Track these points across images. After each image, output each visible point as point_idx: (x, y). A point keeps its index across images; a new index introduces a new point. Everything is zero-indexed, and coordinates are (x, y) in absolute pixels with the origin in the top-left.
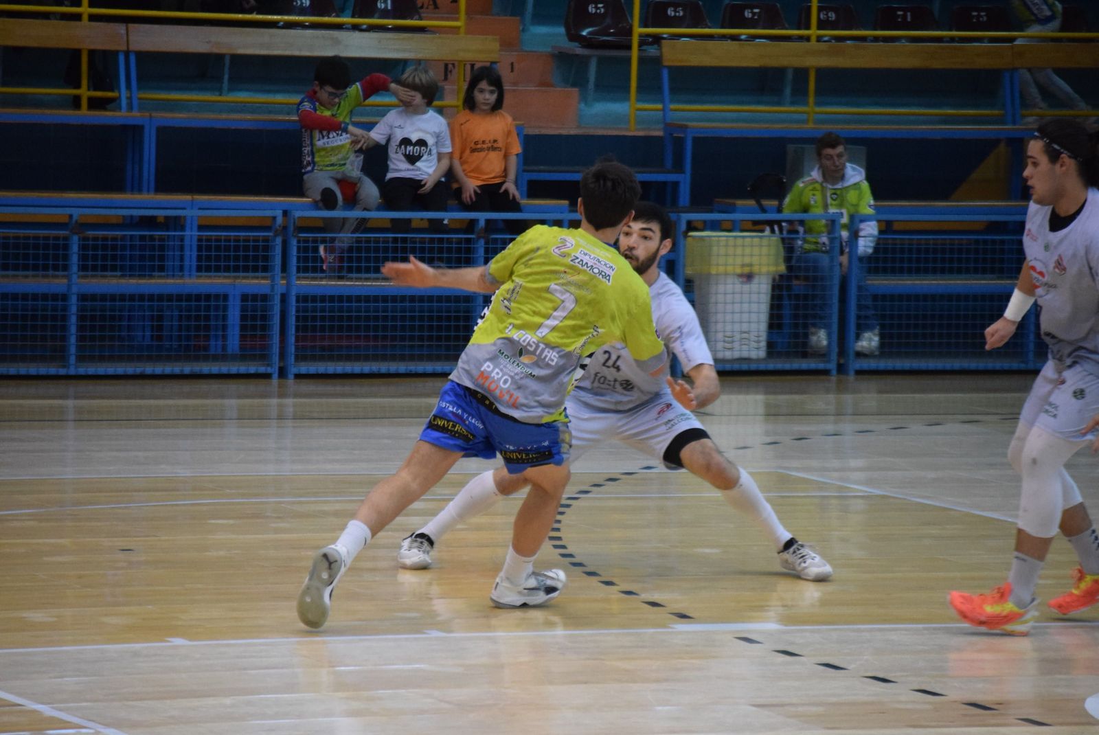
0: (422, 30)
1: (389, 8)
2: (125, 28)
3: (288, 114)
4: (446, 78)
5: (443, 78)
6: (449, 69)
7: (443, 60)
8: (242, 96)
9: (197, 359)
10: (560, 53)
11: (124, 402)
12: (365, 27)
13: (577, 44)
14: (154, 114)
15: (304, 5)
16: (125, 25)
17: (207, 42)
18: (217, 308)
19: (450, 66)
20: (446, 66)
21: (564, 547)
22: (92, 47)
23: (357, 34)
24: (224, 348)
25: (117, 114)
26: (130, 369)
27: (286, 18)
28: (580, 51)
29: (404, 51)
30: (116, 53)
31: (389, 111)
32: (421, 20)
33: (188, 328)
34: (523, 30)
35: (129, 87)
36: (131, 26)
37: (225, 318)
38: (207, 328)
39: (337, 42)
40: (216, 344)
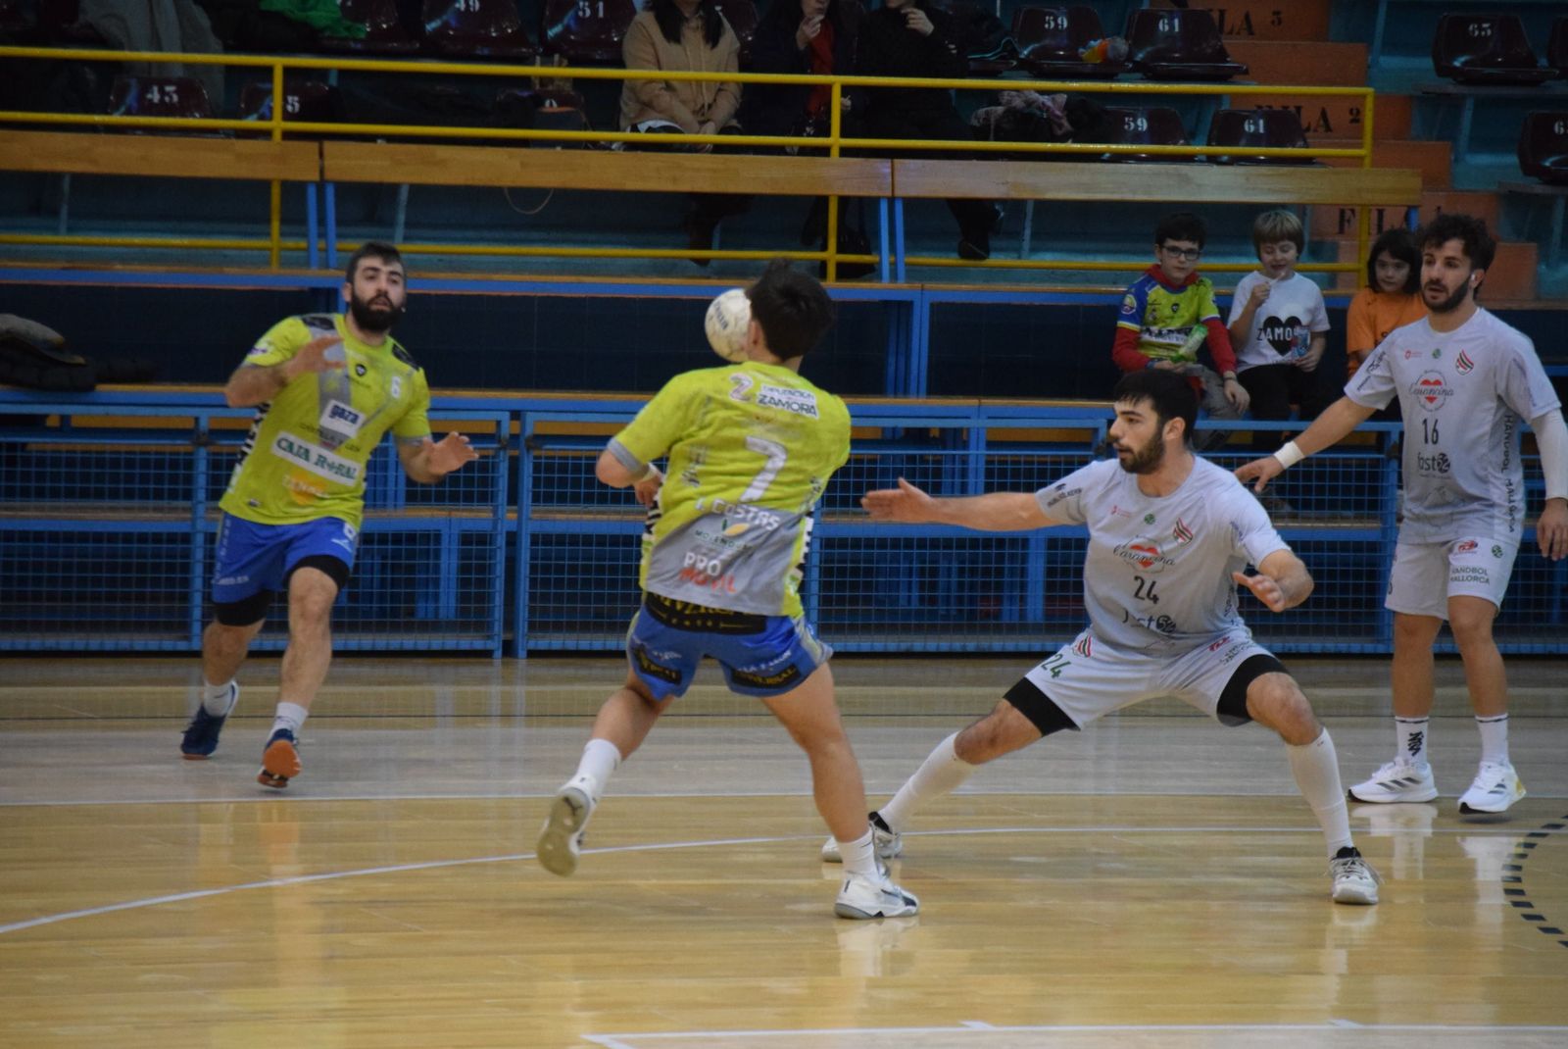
0: (1307, 161)
1: (1262, 131)
2: (889, 164)
3: (1115, 283)
4: (1341, 231)
5: (1337, 230)
6: (1346, 218)
7: (1338, 205)
8: (1047, 259)
9: (985, 629)
10: (1510, 192)
11: (883, 690)
12: (1225, 158)
13: (1536, 179)
14: (928, 286)
15: (1140, 129)
16: (890, 160)
17: (1003, 184)
18: (1013, 558)
19: (1348, 214)
20: (1342, 212)
21: (1529, 905)
22: (847, 192)
23: (1215, 168)
24: (1023, 614)
25: (876, 285)
26: (892, 643)
27: (1114, 147)
28: (1540, 189)
29: (1282, 191)
30: (875, 201)
31: (1242, 277)
32: (1307, 147)
33: (972, 586)
34: (1456, 160)
35: (893, 249)
36: (897, 161)
37: (1023, 572)
38: (999, 586)
39: (1186, 180)
40: (1021, 610)
